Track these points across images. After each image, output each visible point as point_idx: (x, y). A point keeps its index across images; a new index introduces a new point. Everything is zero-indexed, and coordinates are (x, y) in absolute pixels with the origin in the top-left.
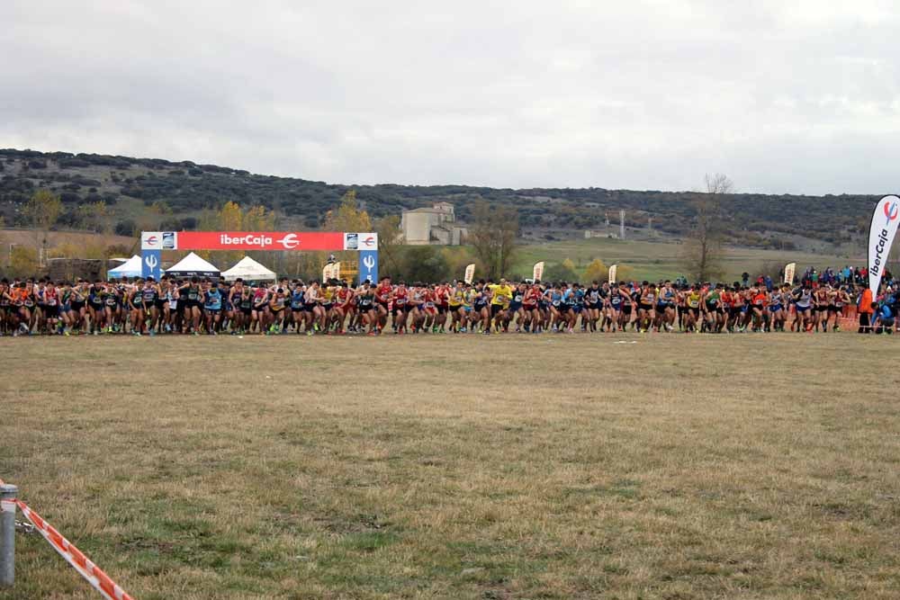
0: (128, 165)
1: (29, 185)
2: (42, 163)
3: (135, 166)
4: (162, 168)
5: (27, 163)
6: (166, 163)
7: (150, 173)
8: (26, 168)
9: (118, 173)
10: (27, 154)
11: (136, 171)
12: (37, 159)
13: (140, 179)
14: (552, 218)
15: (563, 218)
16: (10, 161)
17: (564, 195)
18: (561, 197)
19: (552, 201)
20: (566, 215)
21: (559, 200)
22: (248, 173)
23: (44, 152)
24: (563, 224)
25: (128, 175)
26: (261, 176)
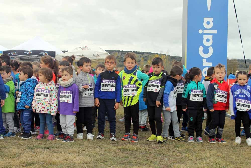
0: (143, 54)
1: (122, 58)
2: (125, 53)
3: (145, 54)
4: (151, 54)
5: (122, 53)
6: (152, 53)
7: (148, 55)
8: (122, 54)
9: (141, 55)
10: (122, 51)
11: (145, 55)
12: (124, 52)
13: (146, 57)
14: (239, 66)
15: (241, 66)
16: (119, 53)
17: (241, 61)
18: (240, 61)
19: (238, 62)
20: (242, 65)
21: (240, 62)
22: (170, 55)
23: (126, 51)
24: (241, 67)
25: (143, 56)
26: (172, 56)
